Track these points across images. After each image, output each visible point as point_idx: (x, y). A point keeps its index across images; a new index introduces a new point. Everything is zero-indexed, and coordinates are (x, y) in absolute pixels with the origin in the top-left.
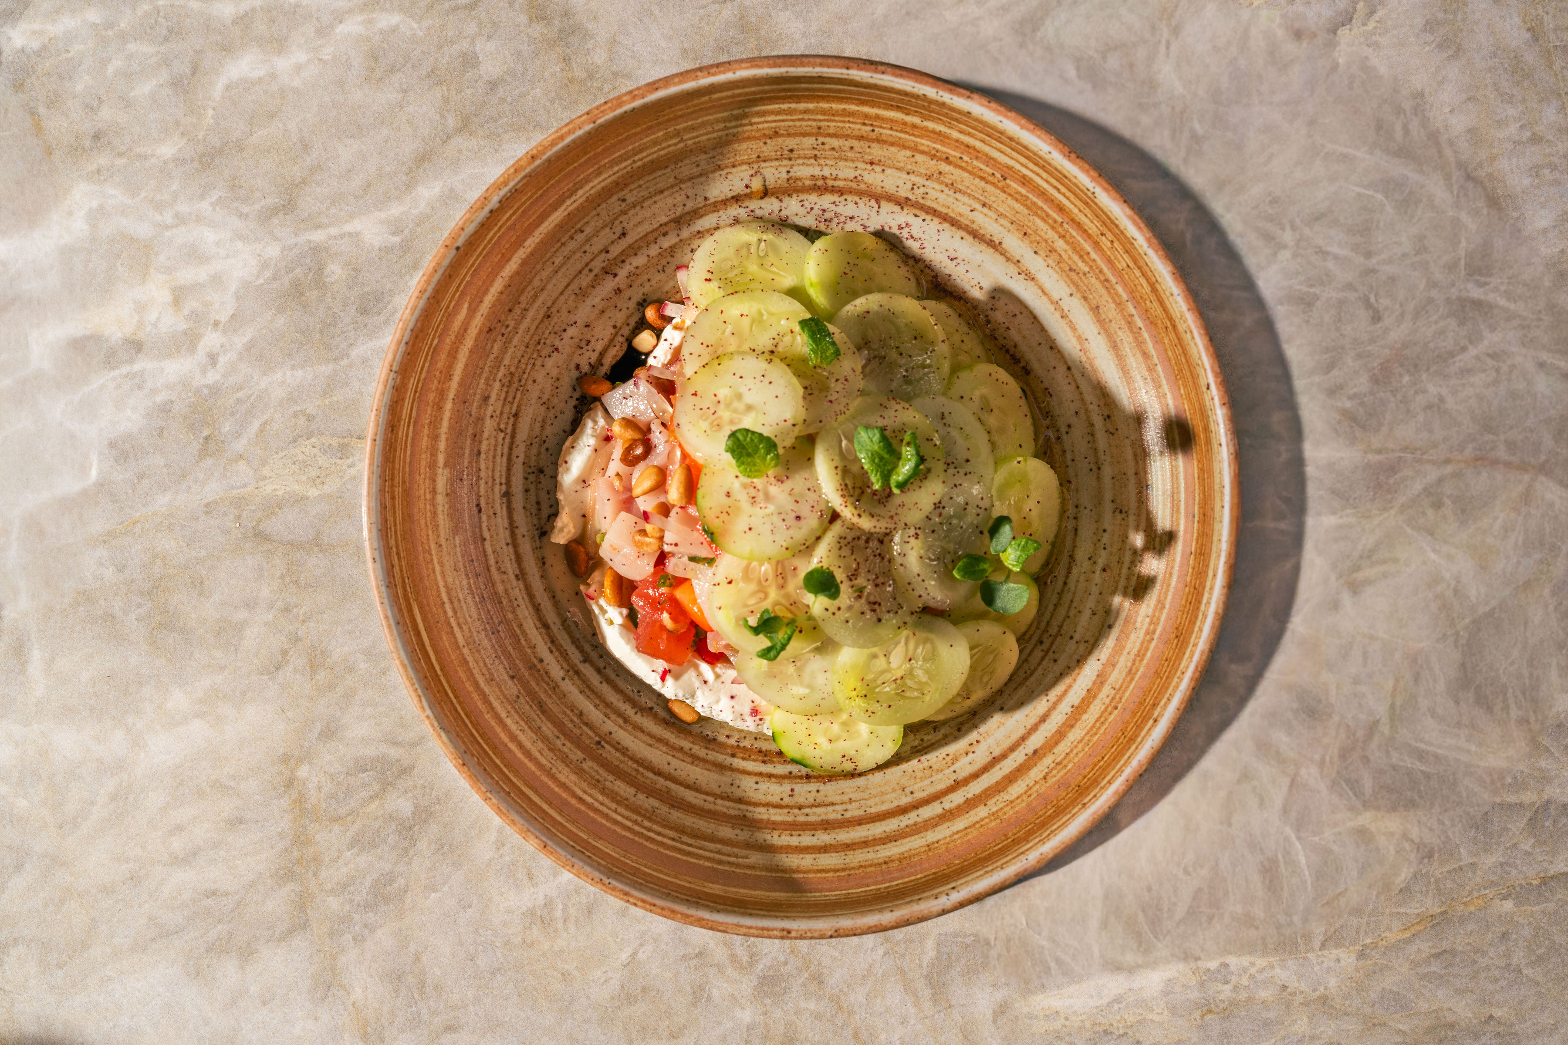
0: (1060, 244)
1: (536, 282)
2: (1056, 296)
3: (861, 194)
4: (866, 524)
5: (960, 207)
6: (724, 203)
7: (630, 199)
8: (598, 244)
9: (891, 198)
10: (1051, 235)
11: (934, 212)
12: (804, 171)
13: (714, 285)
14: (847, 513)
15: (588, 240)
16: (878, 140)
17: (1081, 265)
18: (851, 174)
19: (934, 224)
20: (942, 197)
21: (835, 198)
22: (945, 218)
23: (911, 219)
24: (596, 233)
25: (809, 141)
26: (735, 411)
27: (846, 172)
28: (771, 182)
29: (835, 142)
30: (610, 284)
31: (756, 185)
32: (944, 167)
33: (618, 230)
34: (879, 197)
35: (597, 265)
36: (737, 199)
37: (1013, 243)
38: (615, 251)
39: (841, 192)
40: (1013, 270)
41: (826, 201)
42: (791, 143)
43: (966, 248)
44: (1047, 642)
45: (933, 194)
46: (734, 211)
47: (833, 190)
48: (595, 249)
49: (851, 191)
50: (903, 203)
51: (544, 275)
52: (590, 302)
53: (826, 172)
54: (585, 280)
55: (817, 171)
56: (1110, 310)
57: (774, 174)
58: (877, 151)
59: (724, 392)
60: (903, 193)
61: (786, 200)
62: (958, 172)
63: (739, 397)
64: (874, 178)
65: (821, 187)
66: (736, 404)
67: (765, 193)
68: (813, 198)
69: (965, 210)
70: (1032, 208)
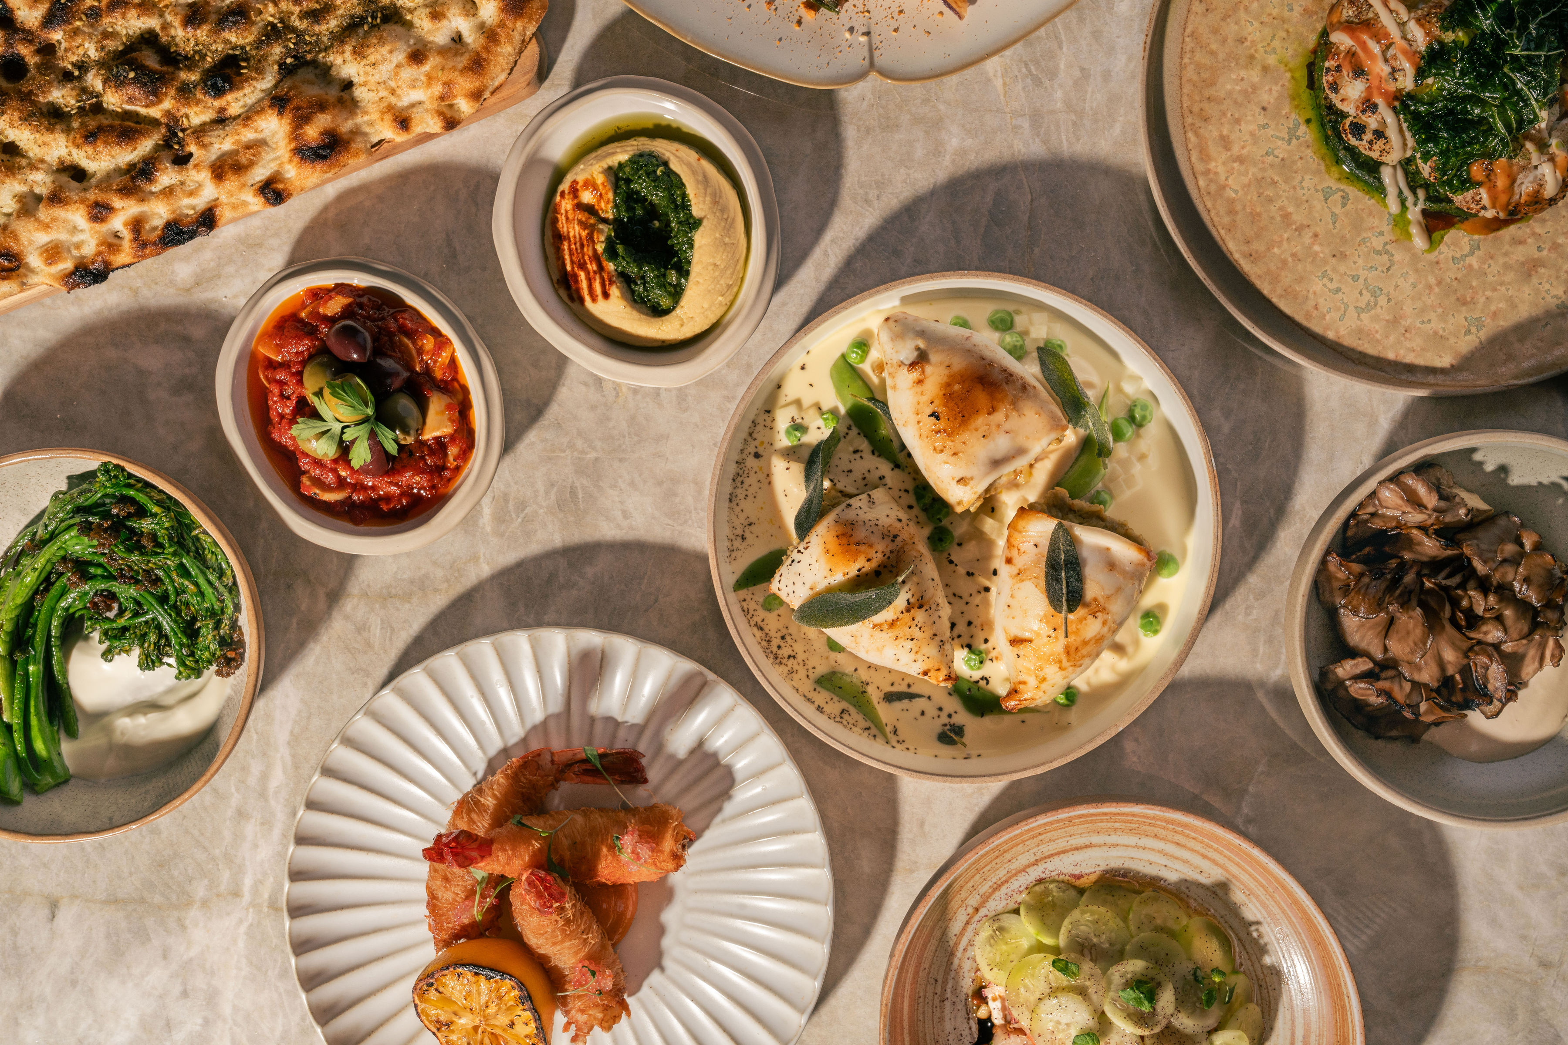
0: (1117, 825)
1: (921, 1035)
2: (1134, 844)
3: (1015, 875)
4: (1157, 1030)
5: (1062, 844)
6: (964, 929)
7: (927, 966)
8: (930, 995)
9: (1029, 866)
10: (1110, 825)
11: (1052, 855)
12: (985, 888)
13: (995, 970)
14: (1146, 1032)
15: (925, 997)
16: (1005, 852)
17: (1133, 826)
18: (1005, 872)
19: (1056, 859)
20: (1050, 848)
21: (1007, 885)
22: (1059, 853)
23: (1045, 866)
24: (926, 991)
25: (977, 877)
26: (1063, 1030)
27: (1002, 873)
28: (975, 904)
29: (988, 868)
30: (948, 1004)
31: (970, 910)
32: (1041, 837)
33: (932, 981)
34: (1024, 870)
35: (937, 1002)
36: (967, 923)
37: (1095, 839)
38: (938, 990)
39: (1007, 881)
40: (1106, 848)
41: (1004, 889)
42: (970, 884)
43: (1078, 856)
44: (1263, 984)
45: (1045, 850)
46: (970, 929)
47: (1003, 884)
48: (931, 998)
49: (1010, 878)
50: (1036, 863)
51: (921, 1029)
52: (947, 1019)
53: (994, 880)
54: (938, 1013)
55: (990, 884)
56: (1162, 833)
57: (974, 901)
58: (1008, 856)
59: (1050, 1026)
60: (1033, 859)
61: (987, 905)
62: (1049, 835)
63: (1059, 1023)
64: (1015, 865)
65: (997, 887)
66: (1061, 1027)
67: (977, 910)
68: (997, 893)
69: (1065, 844)
70: (1091, 822)
